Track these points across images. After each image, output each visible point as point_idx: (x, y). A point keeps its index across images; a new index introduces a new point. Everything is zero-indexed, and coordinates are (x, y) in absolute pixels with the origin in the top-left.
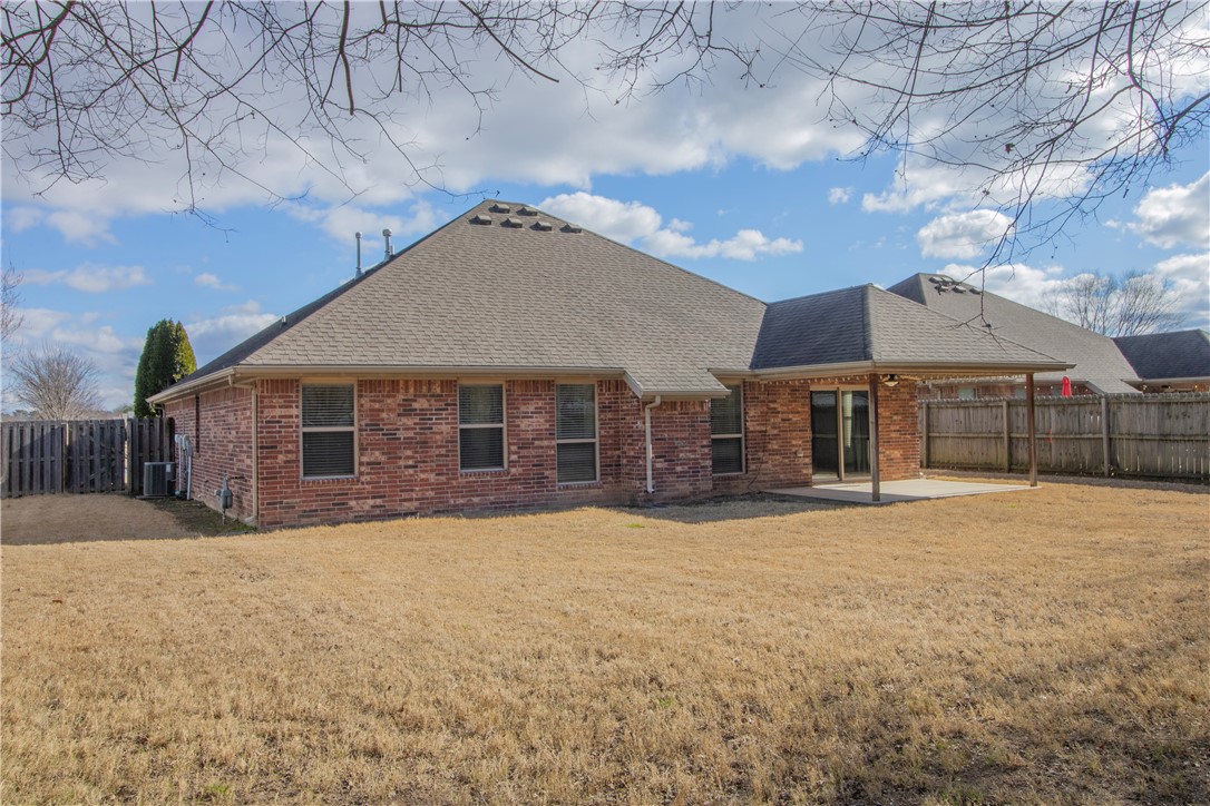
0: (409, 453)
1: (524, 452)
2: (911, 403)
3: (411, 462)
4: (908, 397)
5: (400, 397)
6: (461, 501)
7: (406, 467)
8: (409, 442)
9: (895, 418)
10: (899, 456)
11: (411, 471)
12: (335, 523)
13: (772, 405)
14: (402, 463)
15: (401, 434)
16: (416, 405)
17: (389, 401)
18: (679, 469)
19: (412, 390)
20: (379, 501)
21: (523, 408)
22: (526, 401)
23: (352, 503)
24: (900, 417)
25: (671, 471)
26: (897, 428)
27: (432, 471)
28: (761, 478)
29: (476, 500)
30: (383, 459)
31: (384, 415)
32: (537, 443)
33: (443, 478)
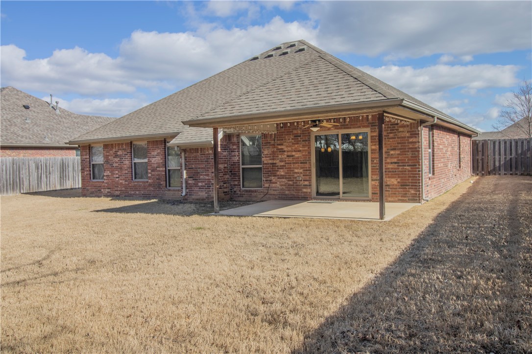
0: (117, 172)
1: (153, 173)
2: (411, 140)
3: (117, 176)
4: (408, 135)
5: (114, 150)
6: (133, 192)
7: (117, 178)
8: (117, 167)
9: (392, 152)
10: (396, 183)
11: (117, 179)
12: (99, 197)
13: (280, 147)
14: (115, 176)
15: (115, 165)
16: (118, 153)
17: (111, 152)
18: (200, 184)
19: (117, 148)
20: (109, 190)
21: (153, 153)
22: (153, 150)
23: (102, 190)
24: (398, 152)
25: (196, 185)
26: (395, 160)
27: (124, 180)
28: (273, 192)
29: (137, 192)
30: (110, 174)
31: (110, 157)
32: (158, 169)
33: (127, 182)
